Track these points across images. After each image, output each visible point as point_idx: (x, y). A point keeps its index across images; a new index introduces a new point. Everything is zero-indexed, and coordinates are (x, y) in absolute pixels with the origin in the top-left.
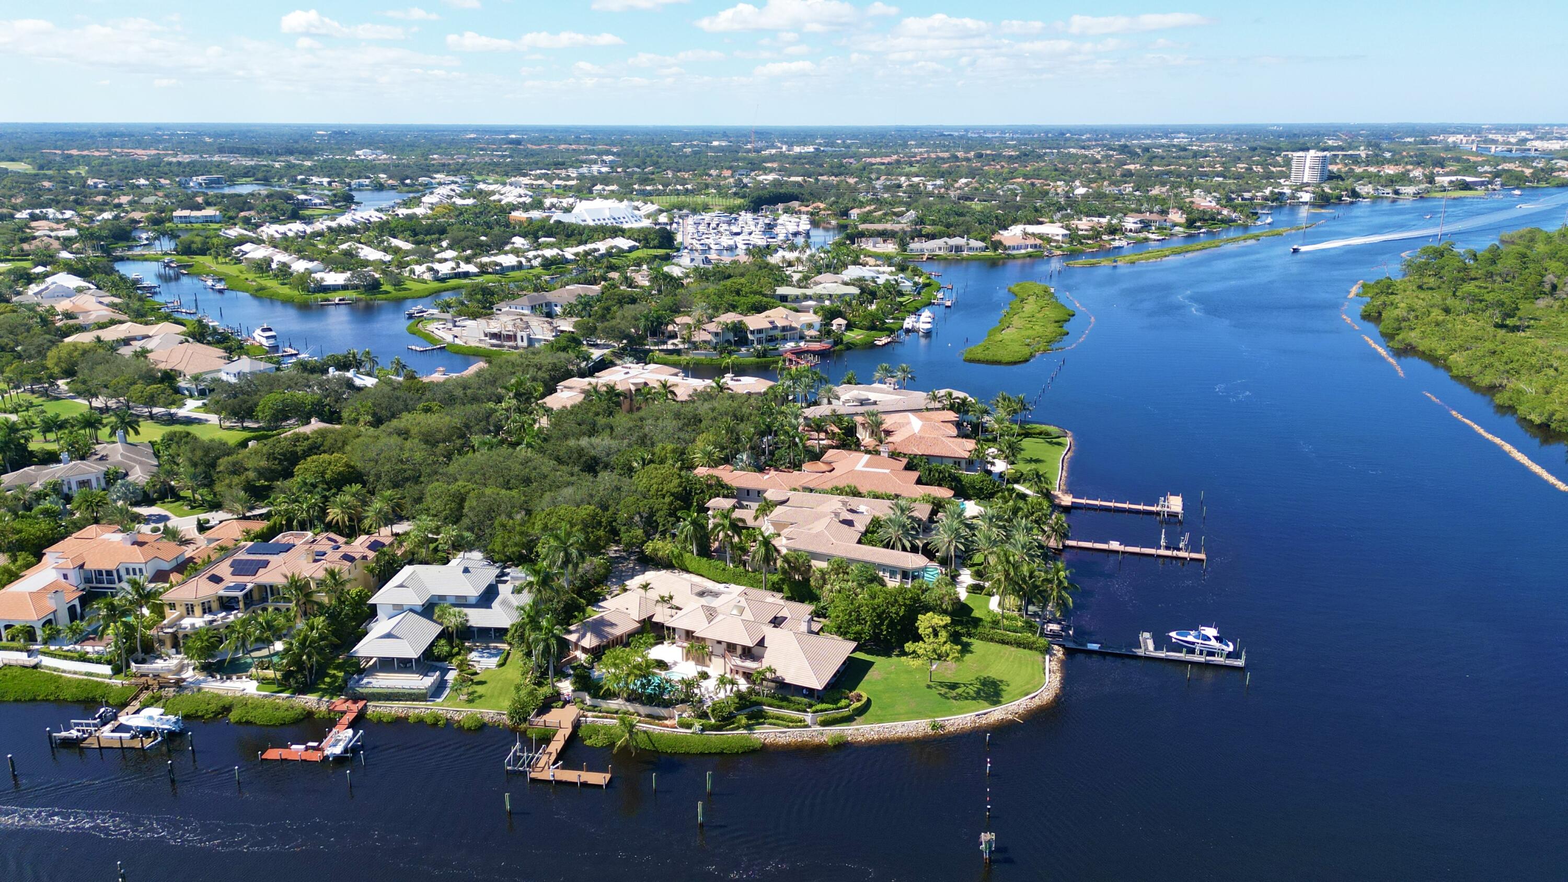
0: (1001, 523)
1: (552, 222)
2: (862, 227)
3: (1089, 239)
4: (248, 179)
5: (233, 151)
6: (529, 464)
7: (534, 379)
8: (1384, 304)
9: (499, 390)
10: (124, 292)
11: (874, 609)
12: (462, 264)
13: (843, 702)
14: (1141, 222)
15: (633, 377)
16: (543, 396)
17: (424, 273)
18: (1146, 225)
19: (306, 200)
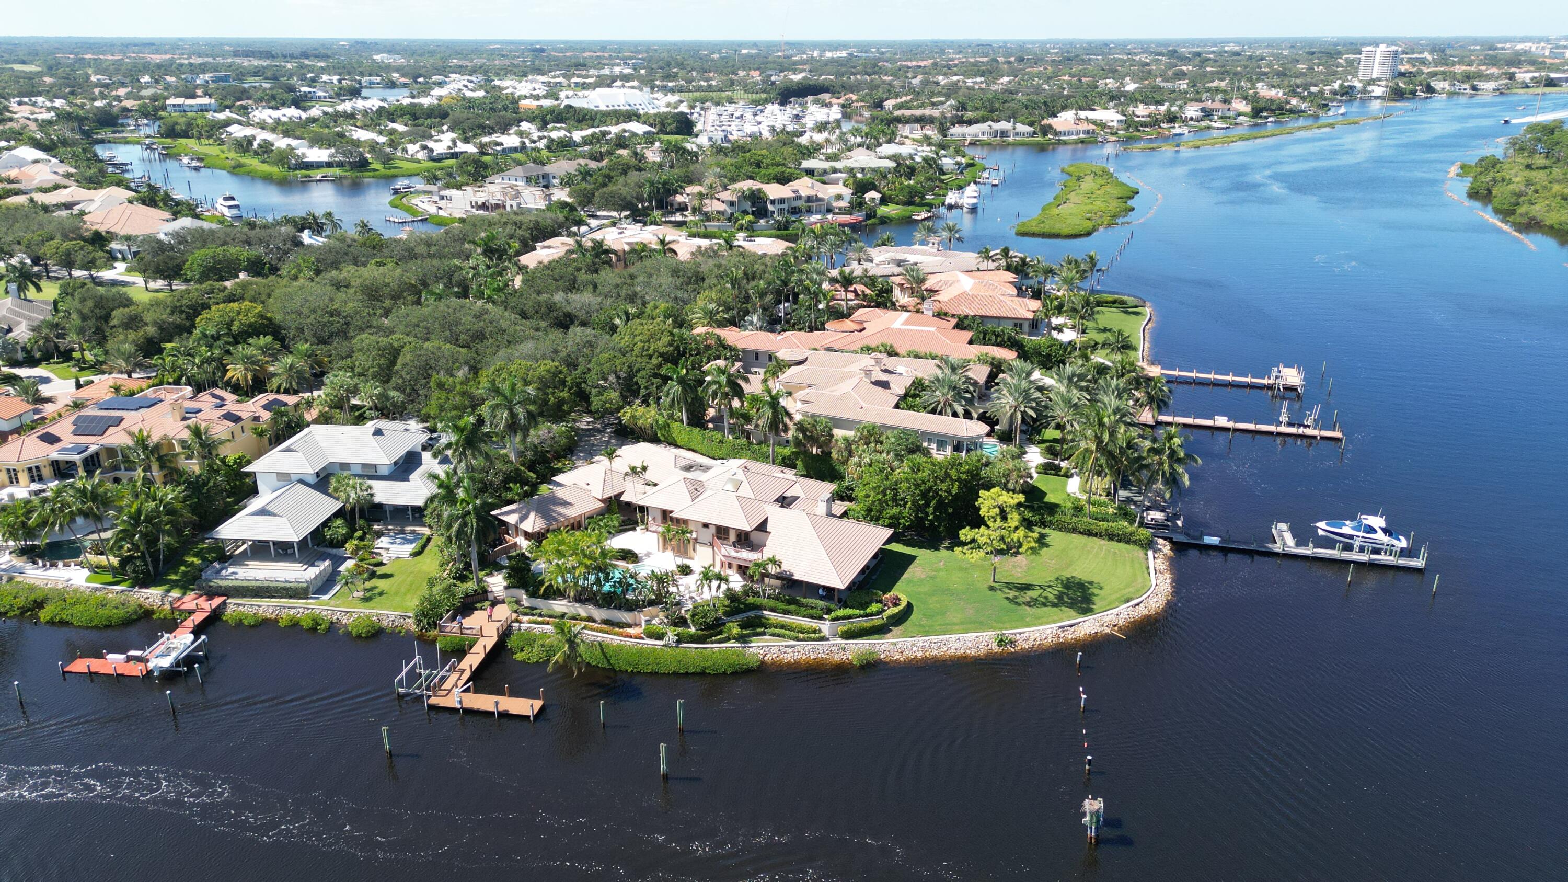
0: (1084, 384)
1: (562, 106)
2: (898, 113)
3: (1146, 126)
4: (257, 78)
5: (248, 54)
6: (485, 316)
7: (512, 237)
8: (1494, 180)
9: (467, 246)
10: (84, 164)
11: (917, 486)
12: (459, 143)
13: (874, 607)
14: (1203, 110)
15: (628, 237)
16: (519, 253)
17: (418, 152)
18: (1207, 114)
19: (310, 92)
